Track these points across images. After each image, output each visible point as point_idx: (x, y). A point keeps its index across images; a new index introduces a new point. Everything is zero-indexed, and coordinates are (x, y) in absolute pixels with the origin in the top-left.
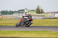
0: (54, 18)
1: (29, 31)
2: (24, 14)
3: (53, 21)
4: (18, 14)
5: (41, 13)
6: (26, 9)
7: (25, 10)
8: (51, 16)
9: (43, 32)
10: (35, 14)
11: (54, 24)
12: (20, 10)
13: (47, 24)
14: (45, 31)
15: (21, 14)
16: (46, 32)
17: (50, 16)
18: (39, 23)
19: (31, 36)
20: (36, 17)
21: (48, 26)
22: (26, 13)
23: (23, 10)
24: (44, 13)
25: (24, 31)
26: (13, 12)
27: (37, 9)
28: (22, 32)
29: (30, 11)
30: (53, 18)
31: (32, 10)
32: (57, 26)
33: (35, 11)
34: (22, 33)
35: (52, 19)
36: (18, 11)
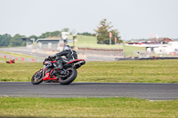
0: (153, 58)
1: (74, 97)
2: (61, 46)
3: (149, 68)
4: (40, 44)
5: (113, 43)
6: (66, 30)
7: (64, 33)
8: (144, 51)
9: (117, 102)
10: (93, 44)
11: (153, 77)
12: (48, 33)
13: (132, 77)
14: (124, 99)
15: (50, 44)
16: (127, 103)
17: (141, 51)
18: (106, 74)
19: (81, 115)
20: (95, 56)
21: (133, 82)
22: (65, 41)
23: (57, 34)
24: (121, 41)
25: (61, 97)
26: (24, 39)
27: (101, 28)
28: (53, 100)
29: (78, 36)
30: (148, 56)
31: (85, 34)
32: (160, 82)
33: (94, 35)
34: (53, 103)
35: (146, 61)
36: (41, 37)
